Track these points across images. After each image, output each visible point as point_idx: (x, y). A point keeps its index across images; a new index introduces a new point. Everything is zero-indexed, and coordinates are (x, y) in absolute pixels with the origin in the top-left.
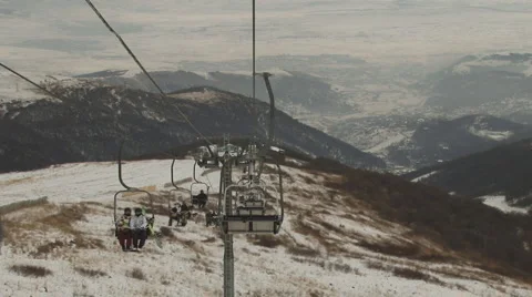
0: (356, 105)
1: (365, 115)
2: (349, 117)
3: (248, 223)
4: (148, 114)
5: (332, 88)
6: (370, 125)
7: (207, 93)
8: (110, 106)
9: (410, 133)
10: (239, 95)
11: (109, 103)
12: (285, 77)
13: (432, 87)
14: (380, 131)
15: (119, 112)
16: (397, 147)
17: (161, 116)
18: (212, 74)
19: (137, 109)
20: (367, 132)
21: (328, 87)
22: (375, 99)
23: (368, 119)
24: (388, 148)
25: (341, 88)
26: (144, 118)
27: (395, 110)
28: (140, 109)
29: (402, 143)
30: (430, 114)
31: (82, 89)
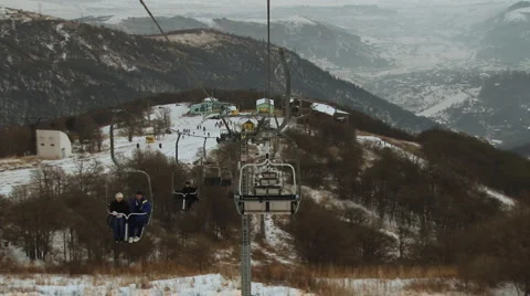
0: (393, 60)
1: (405, 71)
2: (385, 73)
3: (264, 203)
4: (110, 60)
5: (363, 40)
6: (418, 82)
7: (203, 34)
8: (50, 47)
9: (476, 91)
10: (249, 39)
11: (49, 42)
12: (306, 26)
13: (481, 38)
14: (433, 88)
15: (64, 56)
16: (461, 109)
17: (130, 63)
18: (217, 21)
19: (92, 52)
20: (416, 91)
21: (358, 38)
22: (413, 53)
23: (413, 75)
24: (448, 111)
25: (373, 41)
26: (105, 66)
27: (439, 65)
28: (98, 53)
29: (466, 103)
30: (487, 68)
31: (9, 21)
